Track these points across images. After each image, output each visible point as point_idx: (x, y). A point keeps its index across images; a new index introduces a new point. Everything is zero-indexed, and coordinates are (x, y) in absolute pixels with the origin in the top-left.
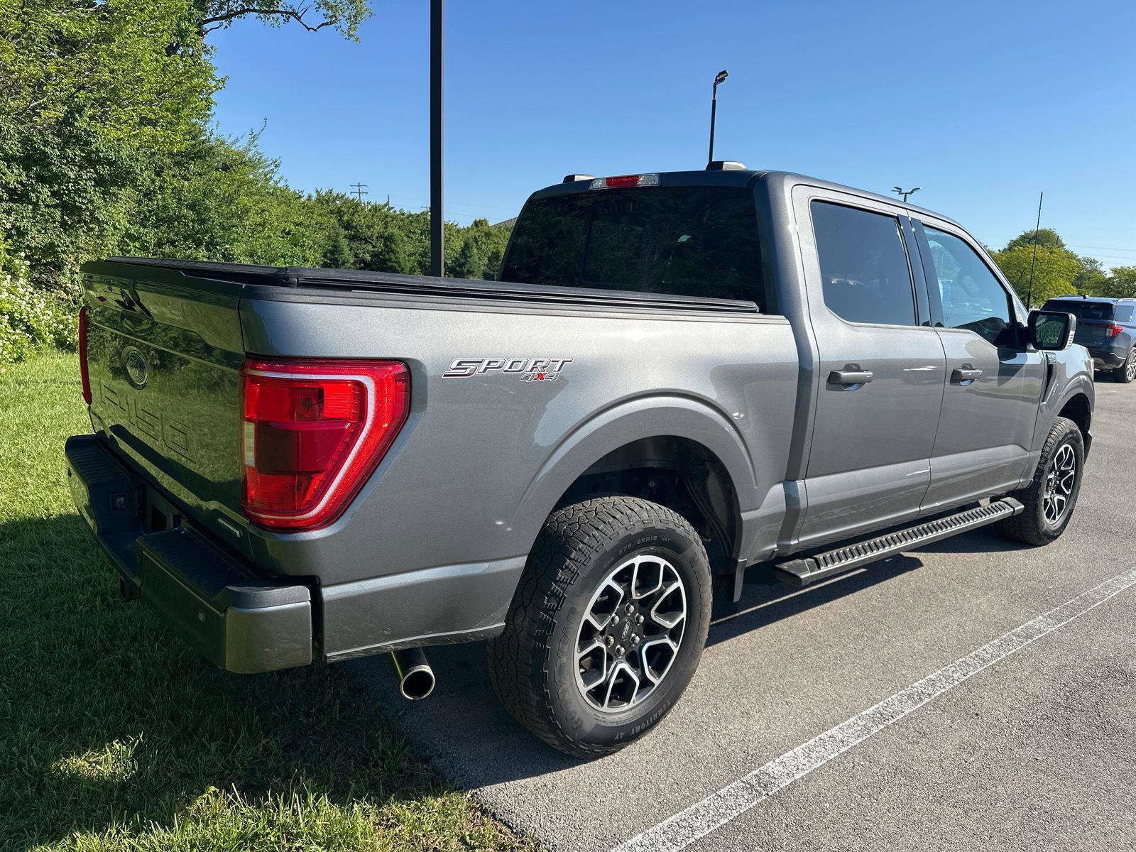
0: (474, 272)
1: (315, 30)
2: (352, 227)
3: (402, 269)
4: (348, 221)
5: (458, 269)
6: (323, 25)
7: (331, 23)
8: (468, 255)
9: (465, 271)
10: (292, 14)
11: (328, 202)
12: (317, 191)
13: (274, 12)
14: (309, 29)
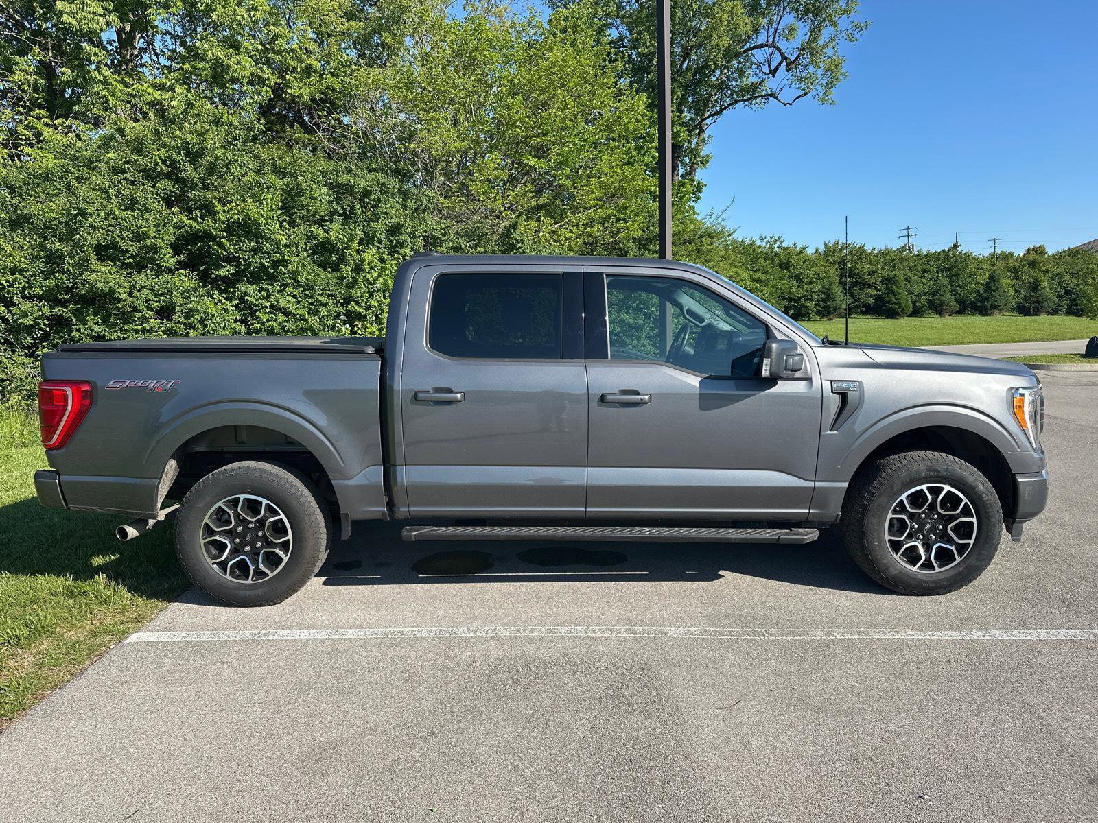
0: (999, 306)
1: (790, 104)
2: (855, 274)
3: (903, 310)
4: (850, 269)
5: (979, 304)
6: (798, 98)
7: (806, 94)
8: (993, 288)
9: (988, 305)
10: (771, 95)
11: (834, 253)
12: (825, 244)
13: (756, 98)
14: (785, 105)
